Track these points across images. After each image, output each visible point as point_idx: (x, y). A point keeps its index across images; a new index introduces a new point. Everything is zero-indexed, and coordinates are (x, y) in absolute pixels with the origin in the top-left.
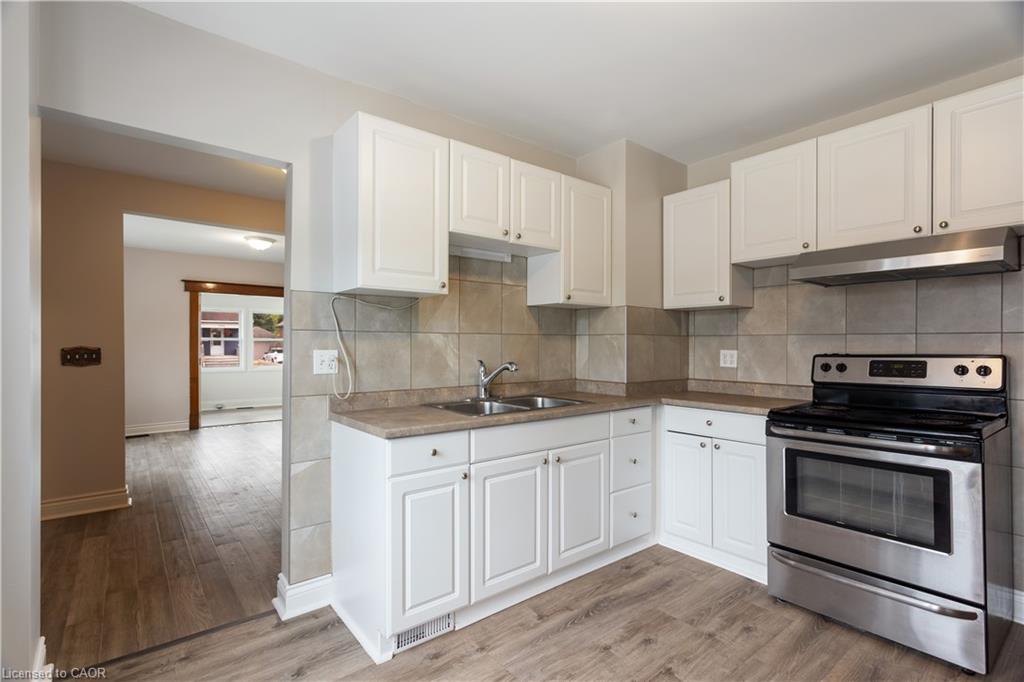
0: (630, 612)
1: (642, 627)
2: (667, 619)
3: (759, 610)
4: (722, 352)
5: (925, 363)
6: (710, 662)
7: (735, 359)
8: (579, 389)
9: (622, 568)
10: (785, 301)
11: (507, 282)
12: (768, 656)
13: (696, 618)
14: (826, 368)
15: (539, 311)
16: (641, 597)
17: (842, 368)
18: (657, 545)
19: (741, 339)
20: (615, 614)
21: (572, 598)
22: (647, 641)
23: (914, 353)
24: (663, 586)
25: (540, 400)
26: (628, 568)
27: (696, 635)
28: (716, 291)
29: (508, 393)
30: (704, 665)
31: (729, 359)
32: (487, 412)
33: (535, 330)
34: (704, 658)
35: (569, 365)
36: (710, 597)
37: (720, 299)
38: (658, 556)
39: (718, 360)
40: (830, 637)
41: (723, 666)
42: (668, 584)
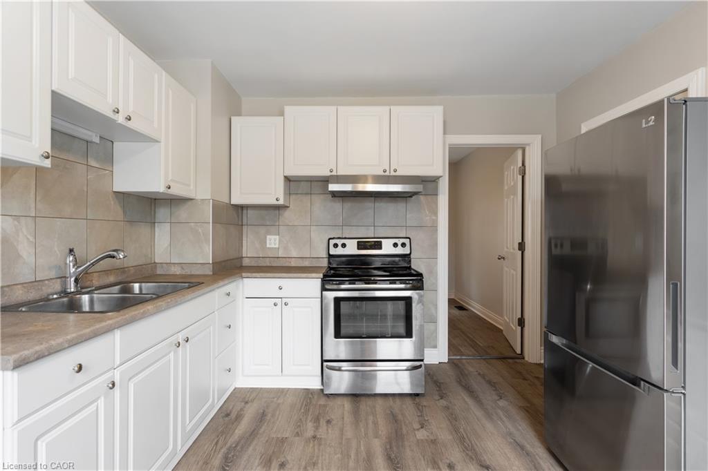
0: (254, 450)
1: (271, 457)
2: (283, 441)
3: (325, 406)
4: (268, 237)
5: (381, 242)
6: (327, 456)
7: (277, 242)
8: (159, 272)
9: (223, 417)
10: (309, 205)
11: (93, 163)
12: (349, 433)
13: (298, 430)
14: (336, 246)
15: (123, 197)
16: (253, 434)
17: (344, 245)
18: (236, 388)
19: (281, 228)
20: (245, 457)
21: (201, 463)
22: (282, 465)
23: (373, 236)
24: (262, 417)
25: (136, 286)
26: (228, 415)
27: (306, 442)
28: (274, 193)
29: (96, 283)
30: (325, 460)
31: (273, 241)
32: (86, 308)
33: (120, 216)
34: (322, 455)
35: (149, 250)
36: (295, 411)
37: (277, 200)
38: (242, 397)
39: (266, 242)
40: (365, 405)
41: (336, 454)
42: (264, 414)
